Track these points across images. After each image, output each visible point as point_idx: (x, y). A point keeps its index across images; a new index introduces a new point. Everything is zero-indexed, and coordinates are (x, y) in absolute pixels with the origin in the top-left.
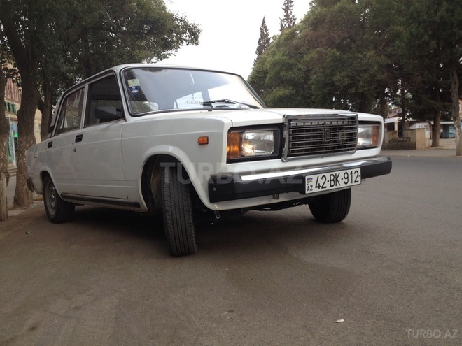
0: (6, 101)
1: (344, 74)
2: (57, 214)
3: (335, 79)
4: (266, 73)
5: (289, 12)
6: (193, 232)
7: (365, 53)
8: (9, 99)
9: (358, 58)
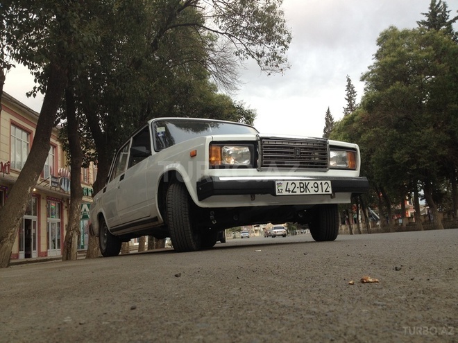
0: (82, 186)
1: (403, 151)
2: (106, 249)
3: (395, 156)
5: (352, 101)
6: (189, 228)
7: (423, 130)
8: (86, 184)
9: (417, 136)
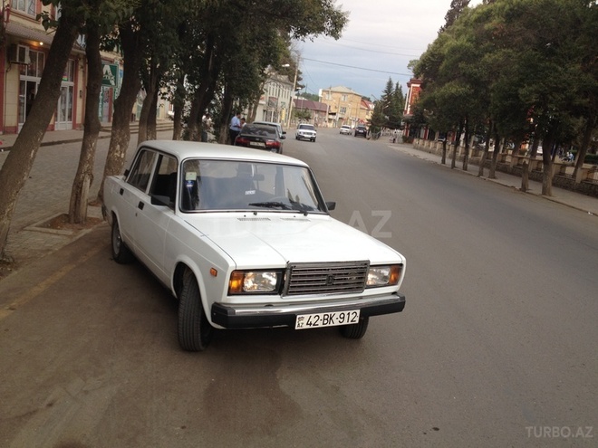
1: (534, 87)
4: (442, 58)
7: (567, 65)
